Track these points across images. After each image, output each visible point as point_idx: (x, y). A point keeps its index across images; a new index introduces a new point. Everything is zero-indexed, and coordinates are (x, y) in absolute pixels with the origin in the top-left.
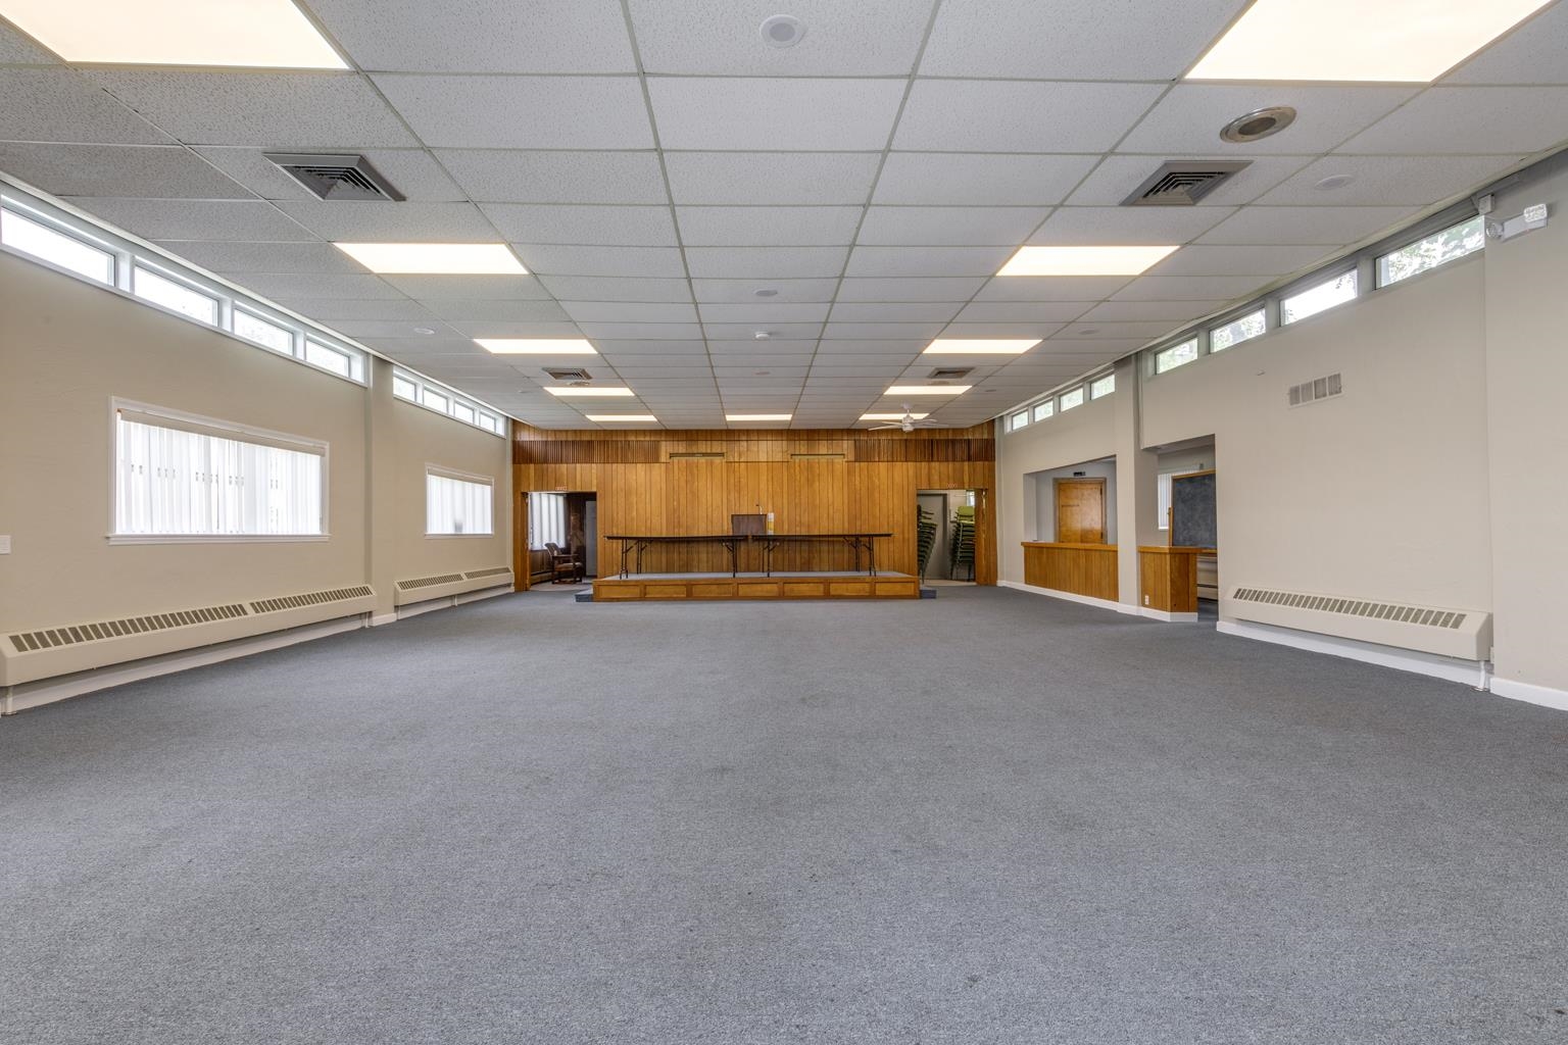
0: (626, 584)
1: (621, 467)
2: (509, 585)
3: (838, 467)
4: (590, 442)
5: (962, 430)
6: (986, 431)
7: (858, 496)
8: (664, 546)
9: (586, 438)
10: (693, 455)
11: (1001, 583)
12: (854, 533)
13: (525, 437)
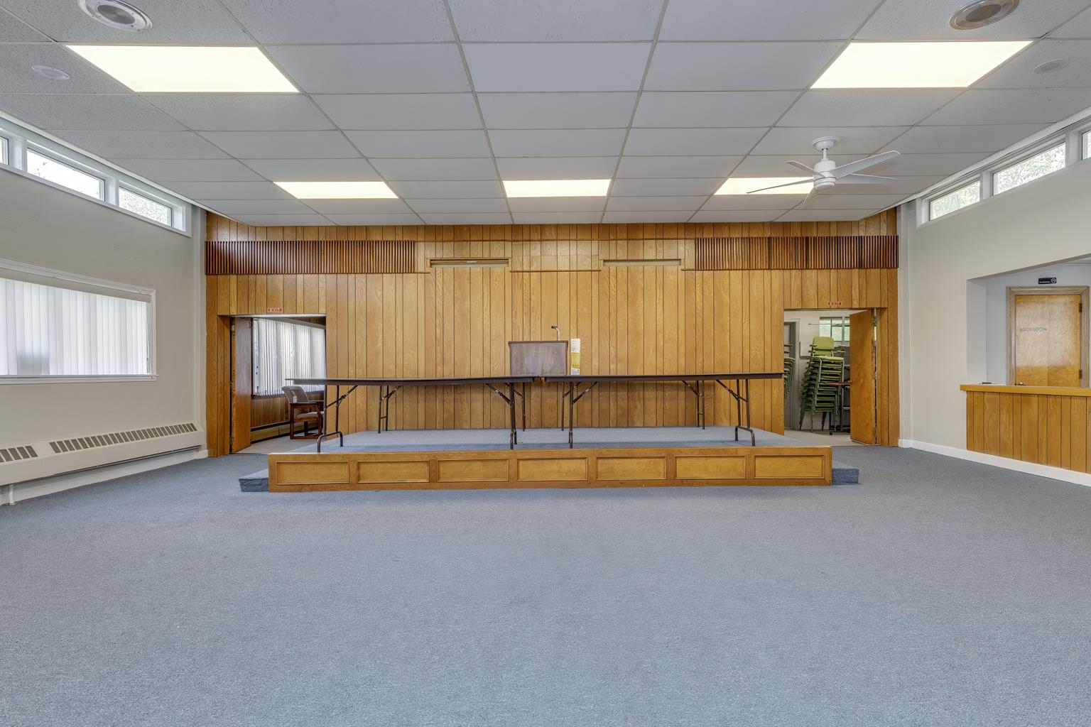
0: (325, 461)
1: (361, 278)
2: (197, 448)
3: (671, 278)
4: (316, 244)
5: (849, 224)
6: (884, 226)
7: (699, 320)
8: (422, 392)
9: (310, 237)
10: (463, 261)
11: (905, 442)
12: (693, 373)
13: (225, 237)
